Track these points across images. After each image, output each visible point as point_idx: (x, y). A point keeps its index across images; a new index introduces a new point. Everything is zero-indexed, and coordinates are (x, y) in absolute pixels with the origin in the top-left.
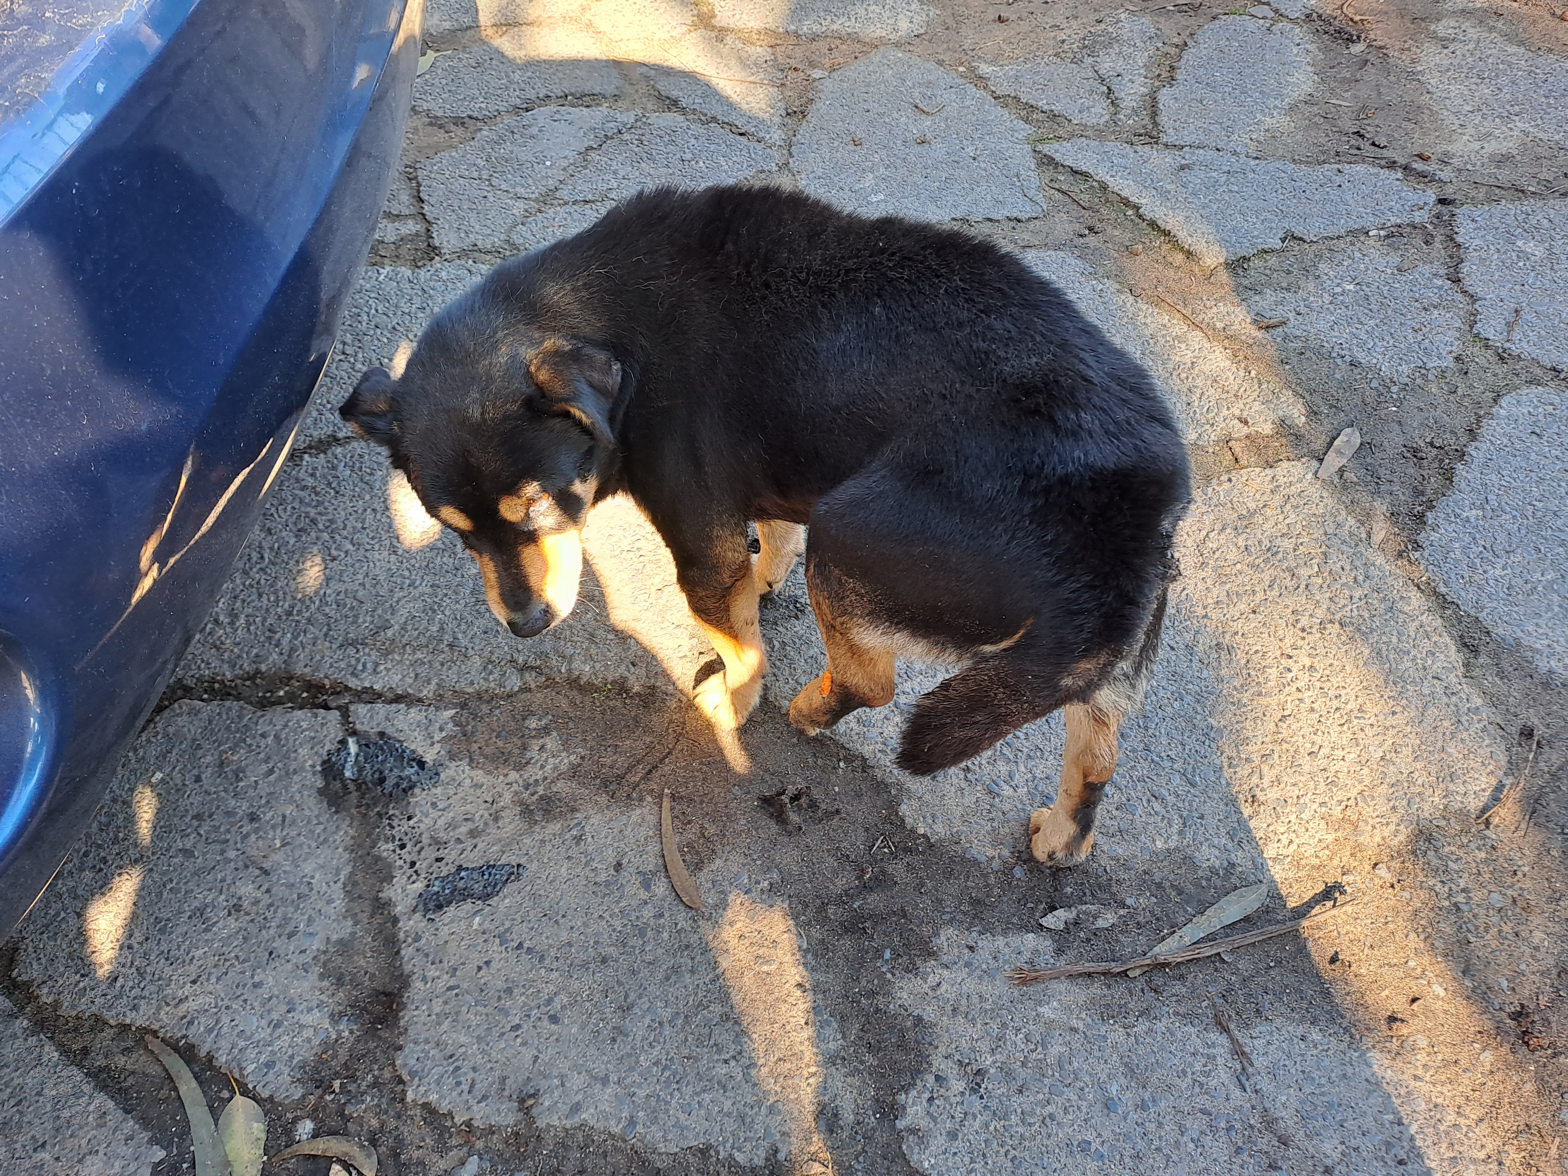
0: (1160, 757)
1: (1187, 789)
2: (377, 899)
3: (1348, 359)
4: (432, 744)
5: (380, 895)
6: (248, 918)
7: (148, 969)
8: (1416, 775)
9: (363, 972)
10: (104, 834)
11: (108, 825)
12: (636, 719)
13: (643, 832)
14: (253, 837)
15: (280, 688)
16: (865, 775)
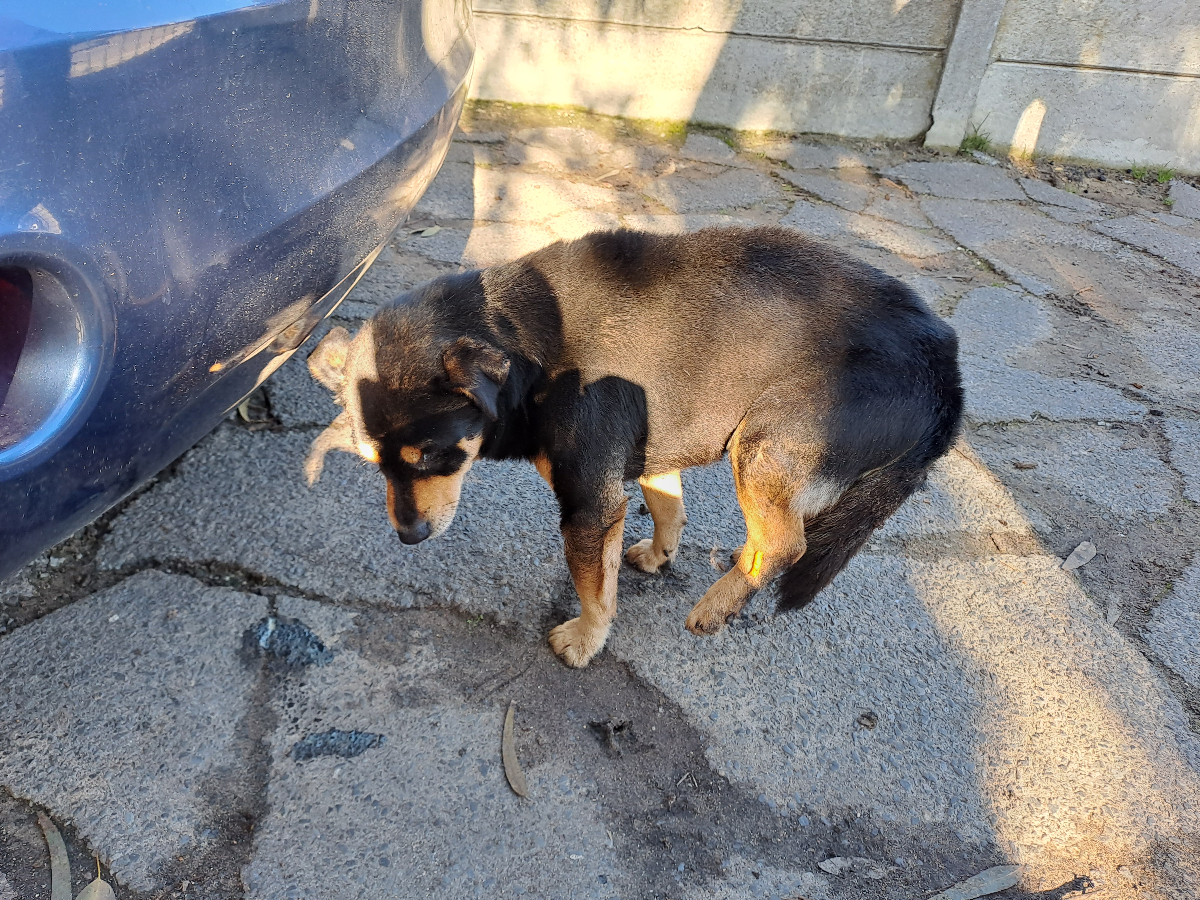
0: (931, 747)
1: (953, 777)
2: (259, 741)
3: (1084, 497)
4: (333, 635)
5: (263, 739)
6: (152, 735)
7: (59, 759)
8: (1153, 799)
9: (233, 796)
10: (59, 651)
11: (64, 645)
12: (498, 645)
13: (489, 730)
14: (174, 675)
15: (227, 575)
16: (680, 721)
